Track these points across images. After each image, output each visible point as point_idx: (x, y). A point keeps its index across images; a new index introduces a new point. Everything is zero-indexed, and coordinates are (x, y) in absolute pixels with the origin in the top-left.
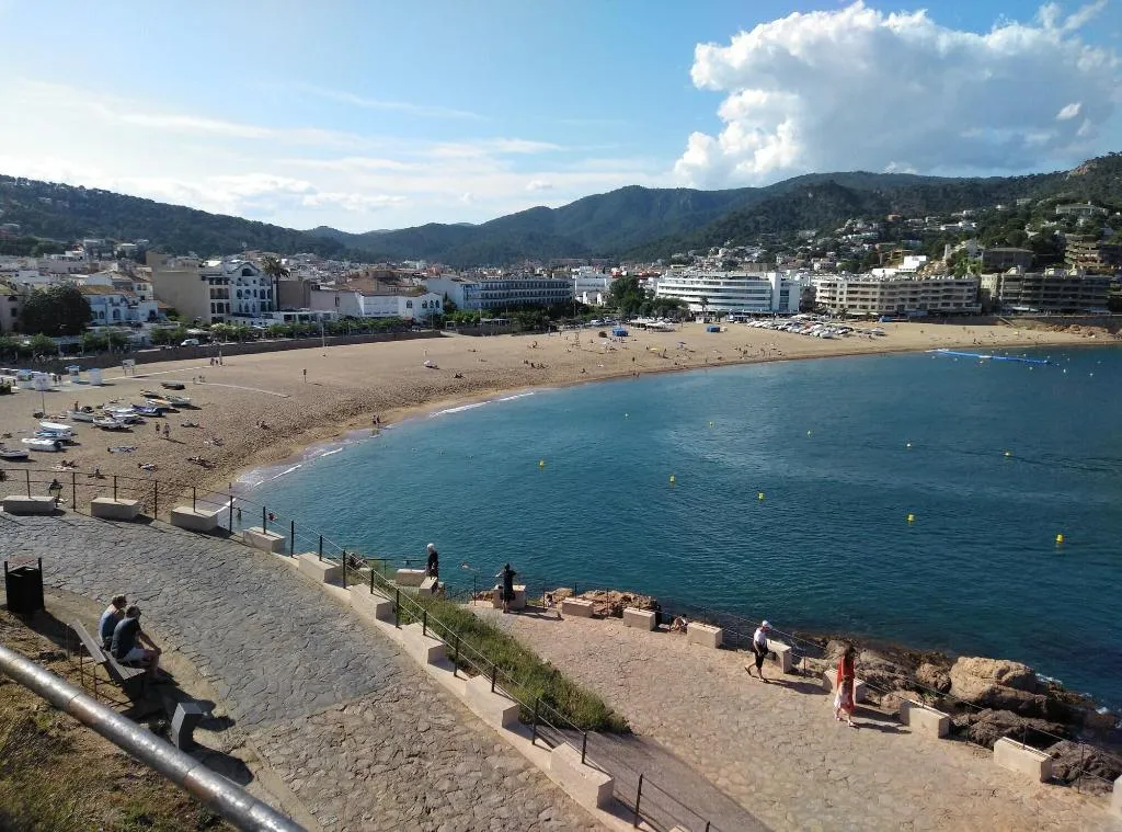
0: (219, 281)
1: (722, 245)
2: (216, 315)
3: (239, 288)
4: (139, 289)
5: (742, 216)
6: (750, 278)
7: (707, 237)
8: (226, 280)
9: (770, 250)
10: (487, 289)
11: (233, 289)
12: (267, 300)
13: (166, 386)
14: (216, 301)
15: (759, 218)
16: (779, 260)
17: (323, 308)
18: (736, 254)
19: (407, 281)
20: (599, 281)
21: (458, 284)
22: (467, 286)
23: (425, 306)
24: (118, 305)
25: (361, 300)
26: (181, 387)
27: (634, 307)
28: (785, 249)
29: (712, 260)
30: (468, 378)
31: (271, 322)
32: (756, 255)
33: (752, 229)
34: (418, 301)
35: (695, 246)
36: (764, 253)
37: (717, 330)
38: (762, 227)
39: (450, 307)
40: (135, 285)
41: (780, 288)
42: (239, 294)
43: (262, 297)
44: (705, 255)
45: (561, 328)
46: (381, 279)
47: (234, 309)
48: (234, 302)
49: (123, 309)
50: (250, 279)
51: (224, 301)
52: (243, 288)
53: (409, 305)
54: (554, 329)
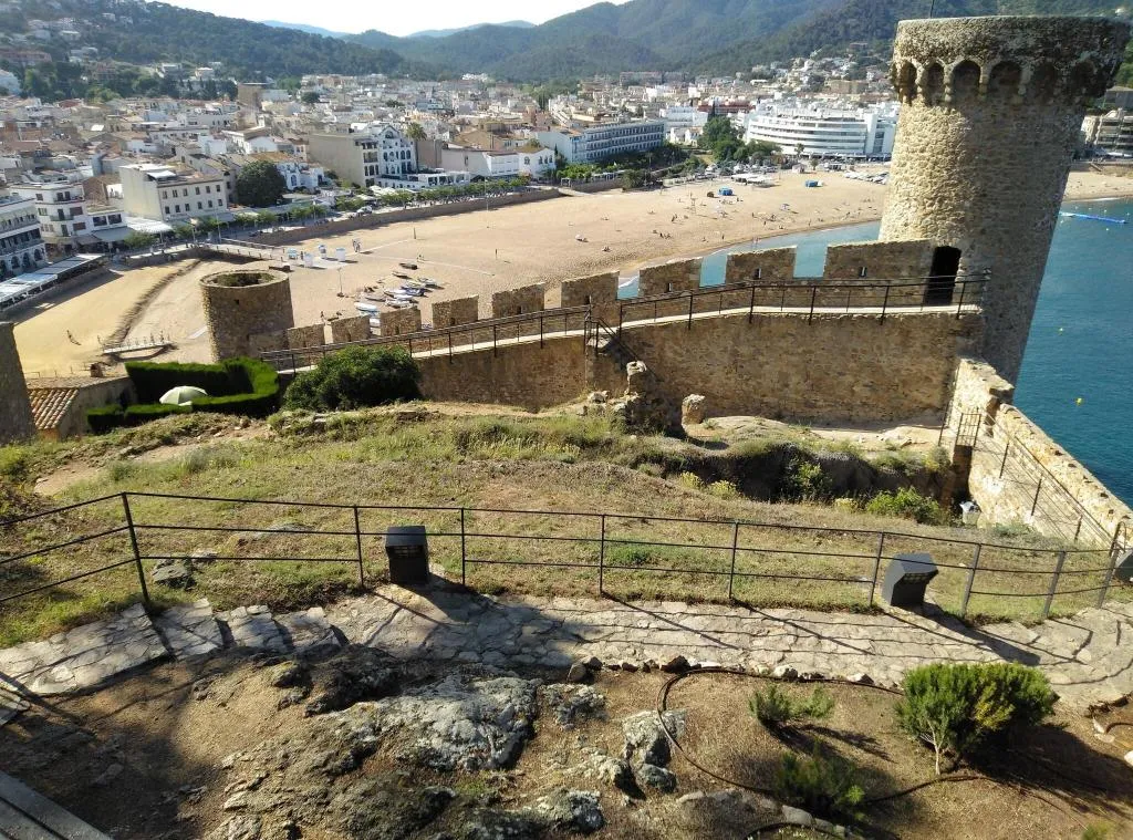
0: (369, 145)
1: (807, 55)
2: (369, 177)
3: (385, 151)
4: (298, 151)
5: (831, 20)
6: (845, 120)
7: (791, 44)
8: (375, 144)
9: (861, 63)
10: (592, 139)
11: (380, 152)
12: (406, 161)
13: (403, 265)
14: (369, 165)
15: (849, 21)
16: (870, 76)
17: (455, 168)
18: (823, 67)
19: (518, 132)
20: (687, 116)
21: (567, 137)
22: (576, 138)
23: (541, 162)
24: (294, 171)
25: (489, 160)
26: (415, 268)
27: (729, 152)
28: (877, 62)
29: (796, 74)
30: (615, 251)
31: (418, 185)
32: (845, 68)
33: (841, 33)
34: (534, 158)
35: (778, 56)
36: (854, 67)
37: (814, 185)
38: (854, 31)
39: (561, 164)
40: (295, 147)
41: (875, 130)
42: (385, 157)
43: (403, 158)
44: (789, 67)
45: (667, 182)
46: (495, 132)
47: (382, 171)
48: (381, 163)
49: (297, 174)
50: (393, 142)
51: (374, 164)
52: (388, 151)
53: (527, 161)
54: (660, 185)
